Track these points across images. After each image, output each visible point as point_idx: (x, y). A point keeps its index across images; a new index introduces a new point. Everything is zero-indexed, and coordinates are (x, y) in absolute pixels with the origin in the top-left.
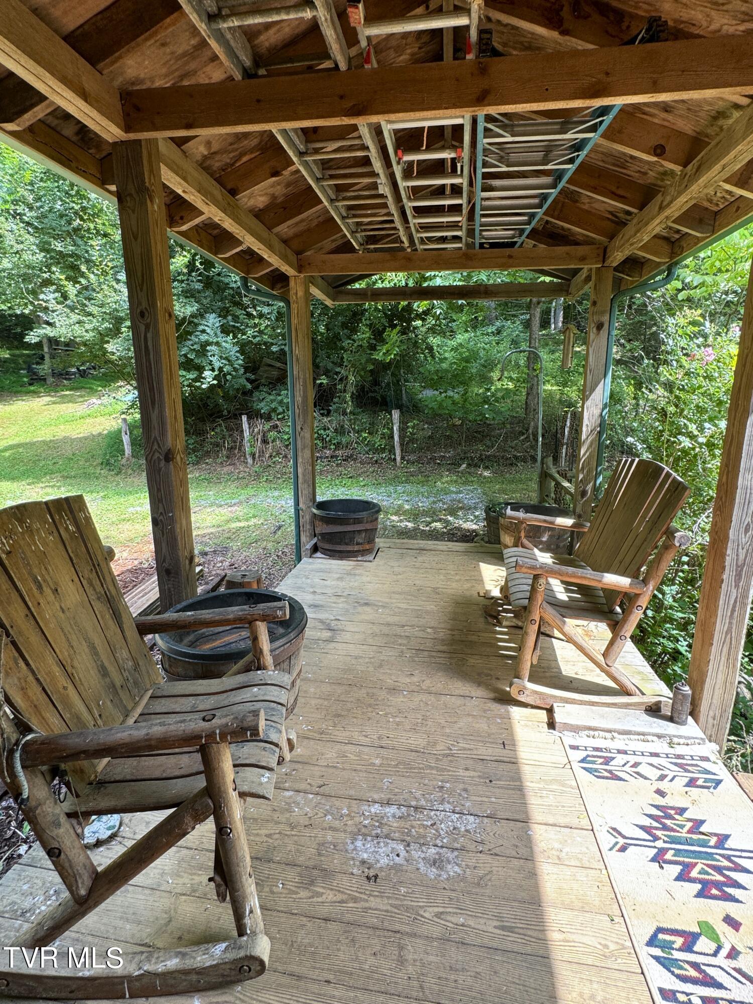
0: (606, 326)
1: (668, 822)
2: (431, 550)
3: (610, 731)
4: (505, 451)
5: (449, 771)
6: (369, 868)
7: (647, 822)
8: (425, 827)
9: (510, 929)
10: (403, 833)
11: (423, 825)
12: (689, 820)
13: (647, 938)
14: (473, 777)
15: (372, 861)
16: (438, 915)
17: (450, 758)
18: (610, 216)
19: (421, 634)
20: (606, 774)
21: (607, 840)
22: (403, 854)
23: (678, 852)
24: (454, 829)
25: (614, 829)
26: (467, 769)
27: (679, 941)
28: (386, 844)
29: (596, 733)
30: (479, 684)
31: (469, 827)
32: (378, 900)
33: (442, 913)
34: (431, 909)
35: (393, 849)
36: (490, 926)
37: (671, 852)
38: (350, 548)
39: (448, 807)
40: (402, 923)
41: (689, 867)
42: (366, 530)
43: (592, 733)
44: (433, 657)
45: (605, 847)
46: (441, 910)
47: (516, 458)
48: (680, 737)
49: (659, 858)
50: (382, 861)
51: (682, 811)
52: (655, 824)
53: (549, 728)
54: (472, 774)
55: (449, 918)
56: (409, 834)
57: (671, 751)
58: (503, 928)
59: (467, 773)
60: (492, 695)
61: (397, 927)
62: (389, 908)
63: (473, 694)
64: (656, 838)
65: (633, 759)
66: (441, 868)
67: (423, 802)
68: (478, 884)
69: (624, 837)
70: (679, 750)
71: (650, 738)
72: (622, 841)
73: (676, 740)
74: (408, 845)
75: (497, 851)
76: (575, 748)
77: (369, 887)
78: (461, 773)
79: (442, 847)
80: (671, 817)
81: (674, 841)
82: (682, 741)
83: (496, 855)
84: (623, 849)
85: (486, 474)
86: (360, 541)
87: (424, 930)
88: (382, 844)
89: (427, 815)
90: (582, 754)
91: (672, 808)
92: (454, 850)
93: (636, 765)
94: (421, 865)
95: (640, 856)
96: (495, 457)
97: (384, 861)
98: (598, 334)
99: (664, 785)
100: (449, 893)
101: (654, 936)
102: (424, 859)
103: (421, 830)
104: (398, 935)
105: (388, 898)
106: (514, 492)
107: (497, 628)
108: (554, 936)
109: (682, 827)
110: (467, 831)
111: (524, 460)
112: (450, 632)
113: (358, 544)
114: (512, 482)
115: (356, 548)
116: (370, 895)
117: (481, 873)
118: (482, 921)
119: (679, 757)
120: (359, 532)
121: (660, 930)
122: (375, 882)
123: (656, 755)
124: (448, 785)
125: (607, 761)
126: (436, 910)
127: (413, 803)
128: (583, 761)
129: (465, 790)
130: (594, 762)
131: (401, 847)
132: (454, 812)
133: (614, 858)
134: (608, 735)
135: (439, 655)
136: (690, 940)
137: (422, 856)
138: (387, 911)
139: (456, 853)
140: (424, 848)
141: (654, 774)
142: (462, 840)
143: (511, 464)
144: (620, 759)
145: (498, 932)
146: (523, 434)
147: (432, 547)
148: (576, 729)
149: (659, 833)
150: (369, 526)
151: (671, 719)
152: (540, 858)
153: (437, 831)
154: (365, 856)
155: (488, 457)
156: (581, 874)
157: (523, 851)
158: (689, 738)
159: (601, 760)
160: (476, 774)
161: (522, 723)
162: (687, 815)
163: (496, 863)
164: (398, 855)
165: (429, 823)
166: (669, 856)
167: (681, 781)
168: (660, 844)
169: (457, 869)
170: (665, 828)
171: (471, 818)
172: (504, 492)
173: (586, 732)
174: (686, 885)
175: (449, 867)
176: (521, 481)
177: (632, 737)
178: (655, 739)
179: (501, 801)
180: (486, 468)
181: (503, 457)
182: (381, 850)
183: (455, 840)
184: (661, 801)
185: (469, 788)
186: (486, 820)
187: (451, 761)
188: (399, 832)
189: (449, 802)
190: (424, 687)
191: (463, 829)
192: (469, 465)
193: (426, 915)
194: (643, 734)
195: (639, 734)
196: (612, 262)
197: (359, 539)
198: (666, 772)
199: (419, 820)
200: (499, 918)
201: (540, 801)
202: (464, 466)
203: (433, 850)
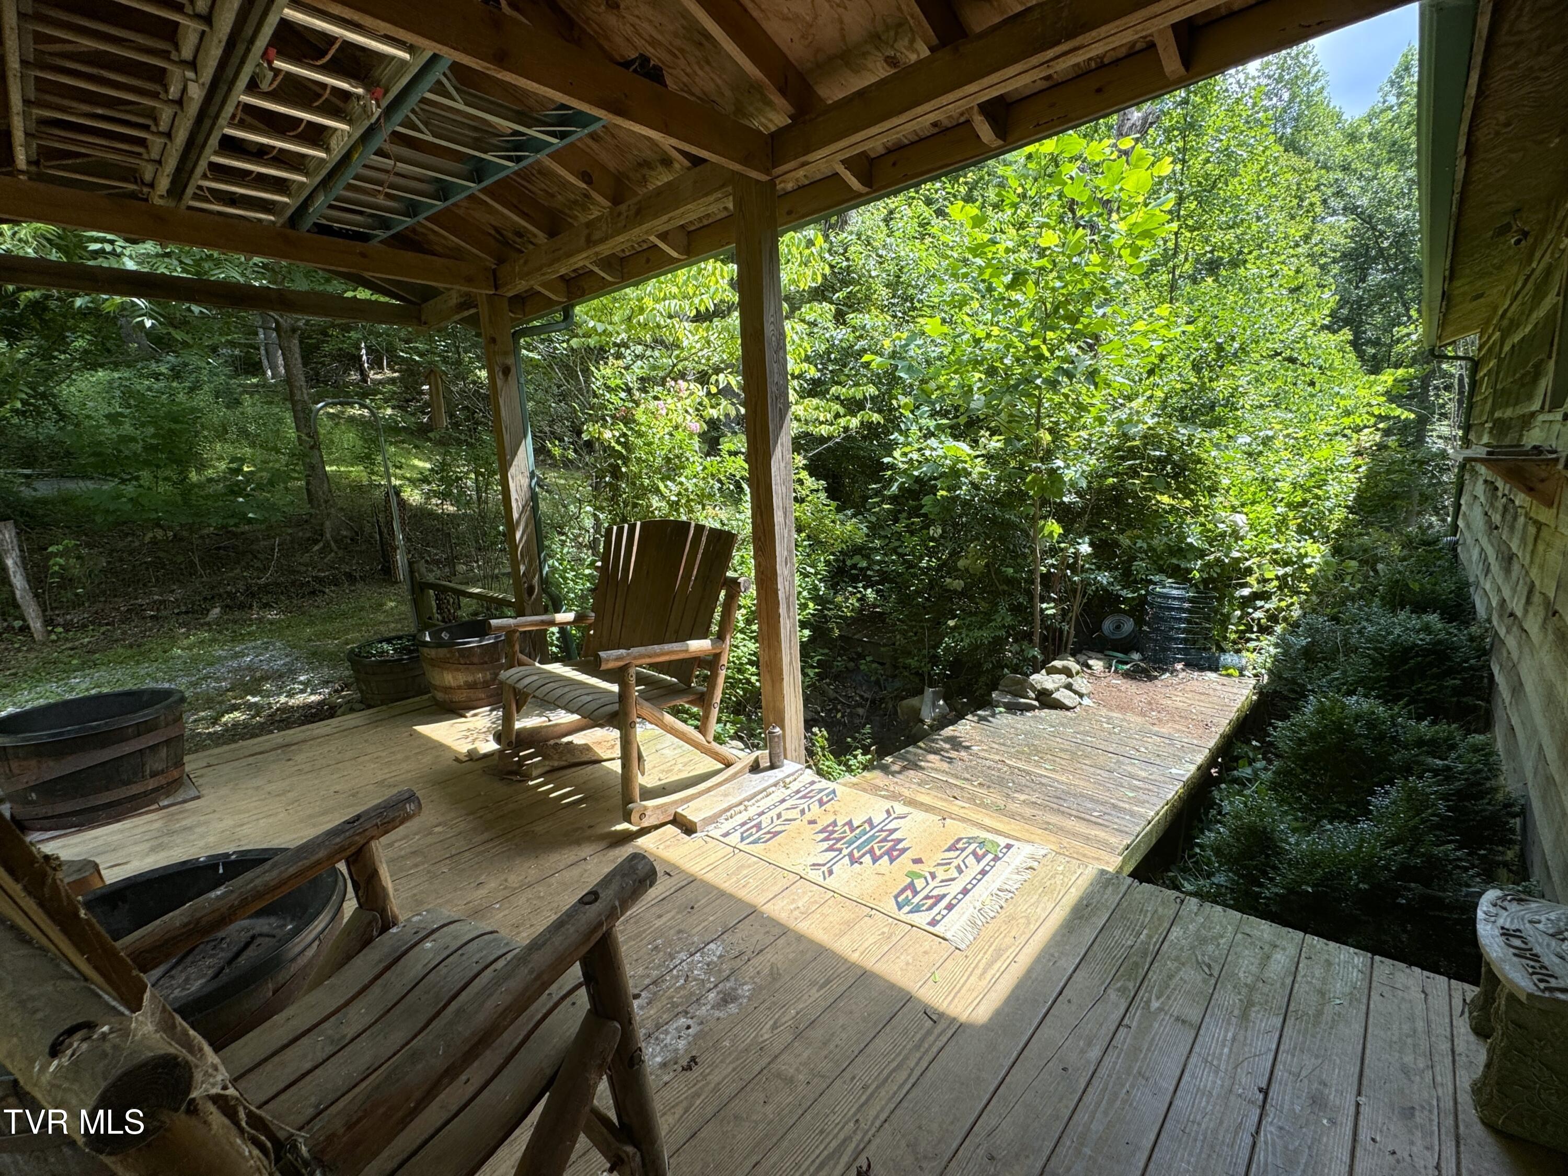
0: (513, 370)
1: (835, 835)
2: (304, 741)
3: (740, 804)
4: (294, 572)
5: (645, 931)
6: (676, 1063)
7: (826, 845)
8: (683, 987)
9: (828, 982)
10: (668, 1009)
11: (679, 987)
12: (844, 825)
13: (896, 907)
14: (673, 917)
15: (669, 1056)
16: (774, 1027)
17: (632, 921)
18: (493, 232)
19: (430, 840)
20: (768, 836)
21: (816, 876)
22: (690, 1022)
23: (859, 848)
24: (708, 965)
25: (814, 865)
26: (660, 916)
27: (909, 893)
28: (667, 1032)
29: (732, 812)
30: (578, 842)
31: (718, 953)
32: (716, 1071)
33: (775, 1023)
34: (764, 1030)
35: (676, 1029)
36: (815, 993)
37: (855, 851)
38: (135, 789)
39: (683, 955)
40: (757, 1062)
41: (871, 851)
42: (167, 742)
43: (729, 814)
44: (484, 852)
45: (820, 880)
46: (771, 1022)
47: (320, 580)
48: (788, 776)
49: (853, 861)
50: (680, 1046)
51: (834, 823)
52: (831, 842)
53: (689, 835)
54: (669, 916)
55: (783, 1020)
56: (675, 1005)
57: (788, 792)
58: (821, 987)
59: (664, 919)
60: (603, 845)
61: (758, 1068)
62: (734, 1065)
63: (583, 855)
64: (840, 850)
65: (773, 813)
66: (734, 999)
67: (655, 973)
68: (774, 979)
69: (824, 865)
70: (794, 786)
71: (771, 790)
72: (825, 868)
73: (788, 780)
74: (687, 1013)
75: (759, 948)
76: (726, 835)
77: (697, 1071)
78: (658, 923)
79: (716, 986)
80: (834, 832)
81: (850, 843)
82: (791, 778)
83: (761, 951)
84: (831, 873)
85: (272, 615)
86: (158, 766)
87: (777, 1047)
88: (662, 1036)
89: (672, 977)
90: (737, 835)
91: (828, 826)
92: (727, 978)
93: (779, 816)
94: (717, 1013)
95: (843, 868)
96: (278, 585)
97: (682, 1044)
98: (506, 380)
99: (808, 816)
100: (763, 1007)
101: (897, 902)
102: (713, 1008)
103: (682, 993)
104: (765, 1071)
105: (722, 1062)
106: (346, 632)
107: (531, 783)
108: (855, 957)
109: (845, 832)
110: (720, 957)
111: (336, 582)
112: (471, 817)
113: (154, 775)
114: (330, 619)
115: (152, 784)
116: (705, 1078)
117: (766, 971)
118: (806, 997)
119: (798, 792)
120: (153, 748)
121: (896, 897)
122: (696, 1064)
123: (783, 801)
124: (659, 941)
125: (759, 827)
126: (768, 1026)
127: (647, 981)
128: (742, 839)
129: (680, 932)
130: (751, 835)
131: (683, 1021)
132: (691, 955)
133: (831, 882)
134: (742, 807)
135: (490, 845)
136: (911, 886)
137: (709, 1007)
138: (734, 1070)
139: (732, 979)
140: (702, 1001)
141: (794, 814)
142: (724, 966)
143: (313, 593)
144: (765, 820)
145: (822, 992)
146: (316, 542)
147: (301, 736)
148: (713, 820)
149: (838, 846)
150: (172, 732)
151: (773, 767)
152: (792, 924)
153: (695, 980)
154: (659, 1059)
155: (265, 589)
156: (825, 910)
157: (777, 931)
158: (792, 774)
159: (754, 830)
160: (672, 913)
161: (661, 847)
162: (840, 823)
163: (769, 956)
164: (688, 1027)
165: (682, 981)
166: (856, 855)
167: (815, 807)
168: (845, 852)
169: (746, 987)
170: (838, 840)
171: (712, 946)
172: (326, 635)
173: (724, 816)
174: (880, 862)
175: (740, 991)
176: (344, 614)
177: (758, 797)
178: (773, 789)
179: (718, 914)
180: (267, 606)
181: (293, 583)
182: (668, 1041)
183: (720, 971)
184: (819, 827)
185: (681, 927)
186: (725, 936)
187: (635, 923)
188: (664, 1012)
189: (678, 952)
190: (515, 885)
191: (715, 959)
192: (226, 608)
193: (766, 1037)
194: (765, 790)
195: (761, 792)
196: (508, 290)
197: (155, 763)
198: (801, 807)
199: (668, 988)
200: (813, 983)
201: (746, 891)
202: (217, 610)
203: (712, 995)
